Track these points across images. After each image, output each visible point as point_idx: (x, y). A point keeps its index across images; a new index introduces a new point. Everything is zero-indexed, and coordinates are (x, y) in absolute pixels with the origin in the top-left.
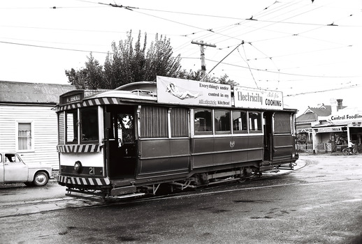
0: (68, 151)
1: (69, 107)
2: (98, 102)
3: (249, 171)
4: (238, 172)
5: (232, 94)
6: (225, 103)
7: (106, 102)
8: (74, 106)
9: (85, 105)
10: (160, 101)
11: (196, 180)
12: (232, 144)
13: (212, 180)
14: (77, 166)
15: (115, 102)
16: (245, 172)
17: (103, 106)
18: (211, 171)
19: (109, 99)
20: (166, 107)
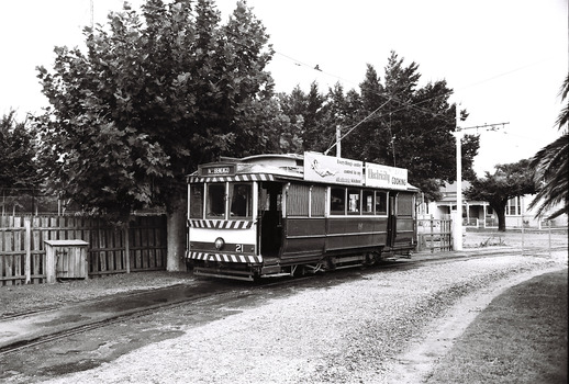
0: (209, 226)
1: (215, 180)
2: (254, 178)
3: (371, 257)
4: (361, 258)
5: (364, 170)
6: (357, 181)
7: (264, 178)
8: (222, 179)
9: (237, 179)
10: (305, 179)
11: (325, 263)
12: (361, 226)
13: (338, 265)
14: (219, 242)
15: (272, 179)
16: (368, 258)
17: (259, 182)
18: (339, 254)
19: (267, 175)
20: (309, 184)
